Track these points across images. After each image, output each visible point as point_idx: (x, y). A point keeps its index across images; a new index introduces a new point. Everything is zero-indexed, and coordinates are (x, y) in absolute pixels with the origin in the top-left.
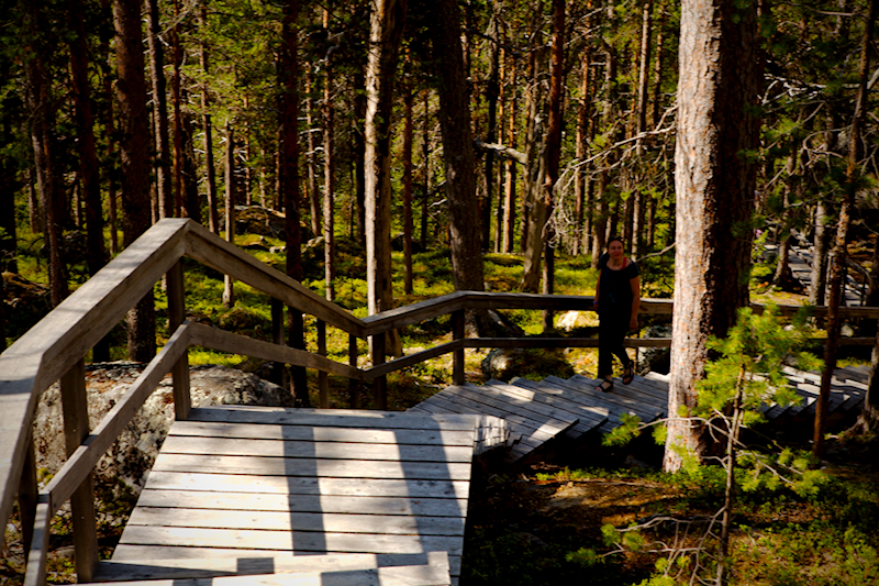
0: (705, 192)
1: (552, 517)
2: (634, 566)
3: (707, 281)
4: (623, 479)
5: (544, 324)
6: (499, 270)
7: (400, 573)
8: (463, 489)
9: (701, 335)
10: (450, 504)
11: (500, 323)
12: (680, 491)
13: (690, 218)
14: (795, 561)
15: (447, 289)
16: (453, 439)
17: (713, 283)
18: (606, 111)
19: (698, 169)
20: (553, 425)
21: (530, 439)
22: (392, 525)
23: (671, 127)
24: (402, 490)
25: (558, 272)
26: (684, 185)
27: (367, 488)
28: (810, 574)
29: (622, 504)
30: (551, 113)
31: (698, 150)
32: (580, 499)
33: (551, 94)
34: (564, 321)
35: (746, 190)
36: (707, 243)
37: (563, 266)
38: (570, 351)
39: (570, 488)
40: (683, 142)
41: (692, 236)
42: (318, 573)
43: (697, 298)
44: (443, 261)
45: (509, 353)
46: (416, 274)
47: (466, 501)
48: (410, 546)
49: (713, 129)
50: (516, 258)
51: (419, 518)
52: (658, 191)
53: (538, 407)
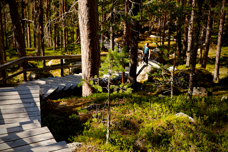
0: (87, 25)
1: (59, 110)
2: (83, 119)
3: (90, 48)
4: (75, 99)
5: (43, 65)
6: (29, 52)
7: (27, 126)
8: (38, 104)
9: (89, 62)
10: (36, 108)
11: (31, 66)
12: (91, 100)
13: (84, 32)
14: (123, 113)
15: (15, 58)
16: (34, 92)
17: (91, 48)
18: (53, 8)
19: (85, 19)
20: (52, 89)
21: (46, 93)
22: (21, 115)
23: (73, 10)
24: (22, 106)
25: (45, 51)
26: (81, 23)
27: (13, 107)
28: (126, 116)
29: (77, 105)
30: (40, 9)
31: (84, 14)
32: (66, 105)
33: (39, 4)
34: (48, 64)
35: (97, 23)
36: (89, 38)
37: (46, 50)
38: (51, 71)
39: (63, 102)
40: (80, 12)
41: (85, 37)
42: (6, 128)
43: (87, 52)
44: (14, 51)
45: (36, 73)
46: (7, 56)
47: (40, 107)
48: (27, 119)
49: (88, 8)
50: (33, 49)
51: (28, 113)
52: (72, 27)
53: (47, 85)
